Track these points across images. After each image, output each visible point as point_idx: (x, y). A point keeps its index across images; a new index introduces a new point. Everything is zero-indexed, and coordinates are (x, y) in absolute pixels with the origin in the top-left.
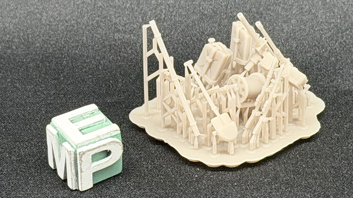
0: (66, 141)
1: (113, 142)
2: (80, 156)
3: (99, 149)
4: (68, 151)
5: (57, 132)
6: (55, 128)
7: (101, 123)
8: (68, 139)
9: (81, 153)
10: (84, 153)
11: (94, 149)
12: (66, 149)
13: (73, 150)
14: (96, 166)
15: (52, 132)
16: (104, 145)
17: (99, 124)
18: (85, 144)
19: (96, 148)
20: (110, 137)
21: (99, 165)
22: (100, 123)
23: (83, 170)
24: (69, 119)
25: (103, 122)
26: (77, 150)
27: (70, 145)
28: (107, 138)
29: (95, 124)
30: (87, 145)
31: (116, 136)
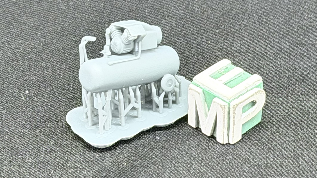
0: (215, 97)
1: (259, 91)
2: (234, 109)
3: (248, 100)
4: (221, 106)
5: (203, 90)
6: (199, 86)
7: (241, 76)
8: (216, 95)
9: (235, 106)
10: (237, 106)
11: (244, 101)
12: (219, 104)
13: (227, 104)
14: (245, 118)
15: (197, 91)
16: (252, 96)
17: (238, 77)
18: (236, 97)
19: (246, 100)
20: (255, 88)
21: (247, 116)
22: (239, 75)
23: (235, 123)
24: (210, 76)
25: (242, 75)
26: (230, 104)
27: (221, 100)
28: (253, 89)
29: (236, 77)
30: (238, 98)
31: (259, 85)
